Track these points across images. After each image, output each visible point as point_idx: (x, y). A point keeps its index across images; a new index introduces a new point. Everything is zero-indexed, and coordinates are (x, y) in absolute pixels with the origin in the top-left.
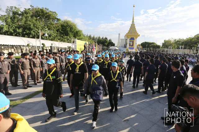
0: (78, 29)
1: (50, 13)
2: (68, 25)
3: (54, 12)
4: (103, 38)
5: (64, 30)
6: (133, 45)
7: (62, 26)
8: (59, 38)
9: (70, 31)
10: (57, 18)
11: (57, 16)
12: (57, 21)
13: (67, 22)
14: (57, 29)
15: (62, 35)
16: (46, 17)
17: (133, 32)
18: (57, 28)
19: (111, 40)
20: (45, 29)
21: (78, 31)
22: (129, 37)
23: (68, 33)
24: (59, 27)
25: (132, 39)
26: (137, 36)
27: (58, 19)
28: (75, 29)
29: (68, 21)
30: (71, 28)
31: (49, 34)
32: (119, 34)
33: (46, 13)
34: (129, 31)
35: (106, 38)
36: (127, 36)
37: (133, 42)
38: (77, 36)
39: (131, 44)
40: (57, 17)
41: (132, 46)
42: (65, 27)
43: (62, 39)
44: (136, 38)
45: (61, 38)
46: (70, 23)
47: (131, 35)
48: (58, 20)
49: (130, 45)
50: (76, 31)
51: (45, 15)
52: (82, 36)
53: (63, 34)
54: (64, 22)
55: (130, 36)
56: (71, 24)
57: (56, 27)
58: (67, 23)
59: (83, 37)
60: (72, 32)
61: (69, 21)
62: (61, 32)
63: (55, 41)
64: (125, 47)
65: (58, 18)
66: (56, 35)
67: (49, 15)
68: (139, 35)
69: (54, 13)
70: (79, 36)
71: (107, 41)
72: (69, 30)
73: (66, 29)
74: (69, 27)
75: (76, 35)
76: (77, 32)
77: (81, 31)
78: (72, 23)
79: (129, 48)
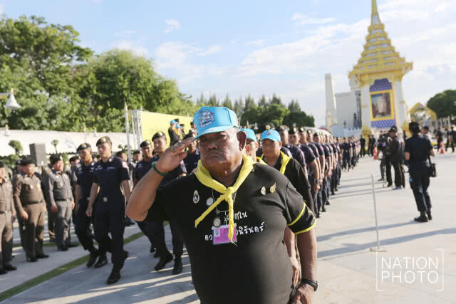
0: (160, 78)
1: (51, 33)
2: (123, 69)
3: (65, 28)
4: (263, 101)
5: (107, 87)
6: (388, 111)
7: (100, 73)
8: (90, 118)
9: (131, 90)
10: (77, 48)
11: (79, 41)
12: (78, 60)
13: (115, 58)
14: (82, 86)
15: (100, 108)
16: (37, 48)
17: (380, 56)
18: (80, 83)
19: (297, 106)
20: (34, 89)
21: (161, 87)
22: (366, 78)
23: (123, 96)
24: (89, 78)
25: (382, 85)
26: (400, 70)
27: (82, 50)
28: (149, 80)
29: (122, 52)
30: (134, 78)
31: (49, 108)
32: (328, 78)
33: (38, 34)
34: (364, 55)
35: (276, 101)
36: (357, 76)
37: (387, 98)
38: (159, 104)
39: (381, 107)
40: (76, 44)
41: (383, 114)
42: (112, 76)
43: (103, 121)
44: (400, 78)
45: (99, 117)
46: (130, 60)
47: (374, 69)
48: (82, 53)
49: (375, 113)
50: (155, 87)
51: (32, 41)
52: (177, 102)
53: (103, 102)
54: (107, 60)
55: (370, 74)
56: (133, 64)
57: (75, 80)
58: (118, 62)
59: (183, 107)
60: (140, 92)
61: (125, 54)
62: (99, 97)
63: (74, 131)
64: (358, 123)
65: (83, 46)
66: (75, 110)
67: (46, 39)
68: (409, 66)
69: (67, 32)
70: (165, 104)
71: (280, 112)
72: (126, 85)
73: (114, 84)
74: (124, 76)
75: (154, 101)
76: (157, 91)
77: (173, 84)
78: (135, 61)
79: (374, 124)
